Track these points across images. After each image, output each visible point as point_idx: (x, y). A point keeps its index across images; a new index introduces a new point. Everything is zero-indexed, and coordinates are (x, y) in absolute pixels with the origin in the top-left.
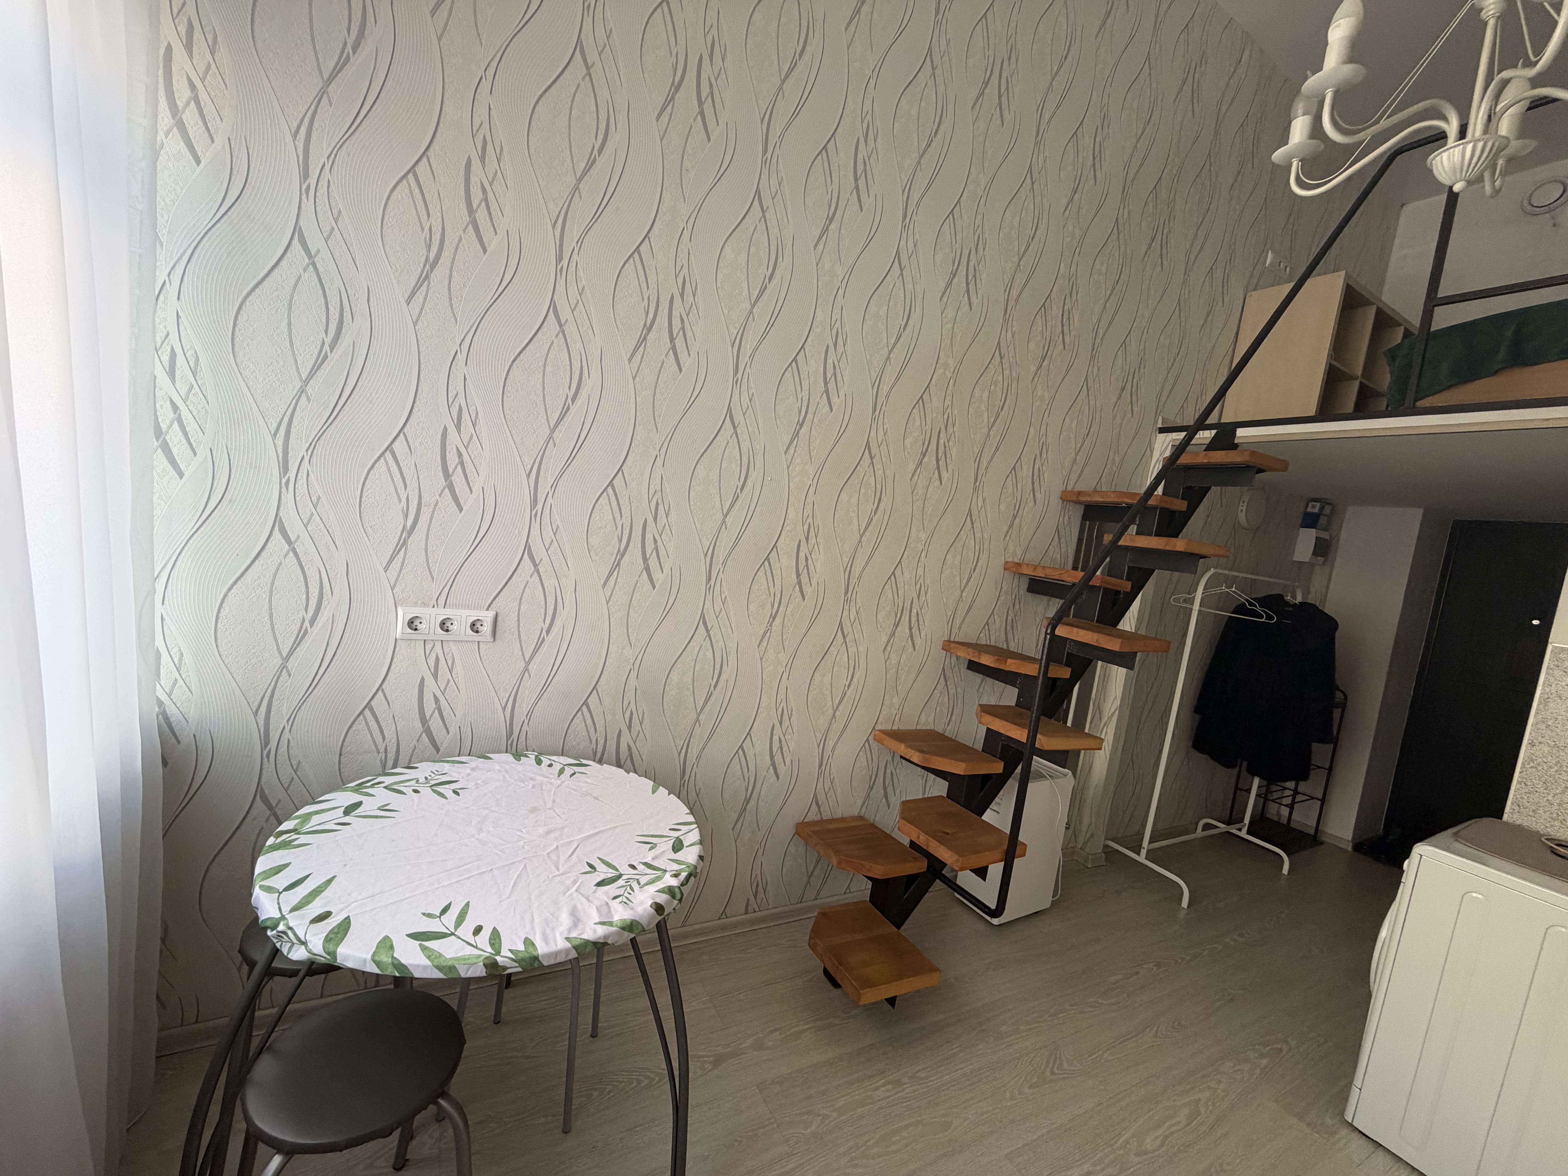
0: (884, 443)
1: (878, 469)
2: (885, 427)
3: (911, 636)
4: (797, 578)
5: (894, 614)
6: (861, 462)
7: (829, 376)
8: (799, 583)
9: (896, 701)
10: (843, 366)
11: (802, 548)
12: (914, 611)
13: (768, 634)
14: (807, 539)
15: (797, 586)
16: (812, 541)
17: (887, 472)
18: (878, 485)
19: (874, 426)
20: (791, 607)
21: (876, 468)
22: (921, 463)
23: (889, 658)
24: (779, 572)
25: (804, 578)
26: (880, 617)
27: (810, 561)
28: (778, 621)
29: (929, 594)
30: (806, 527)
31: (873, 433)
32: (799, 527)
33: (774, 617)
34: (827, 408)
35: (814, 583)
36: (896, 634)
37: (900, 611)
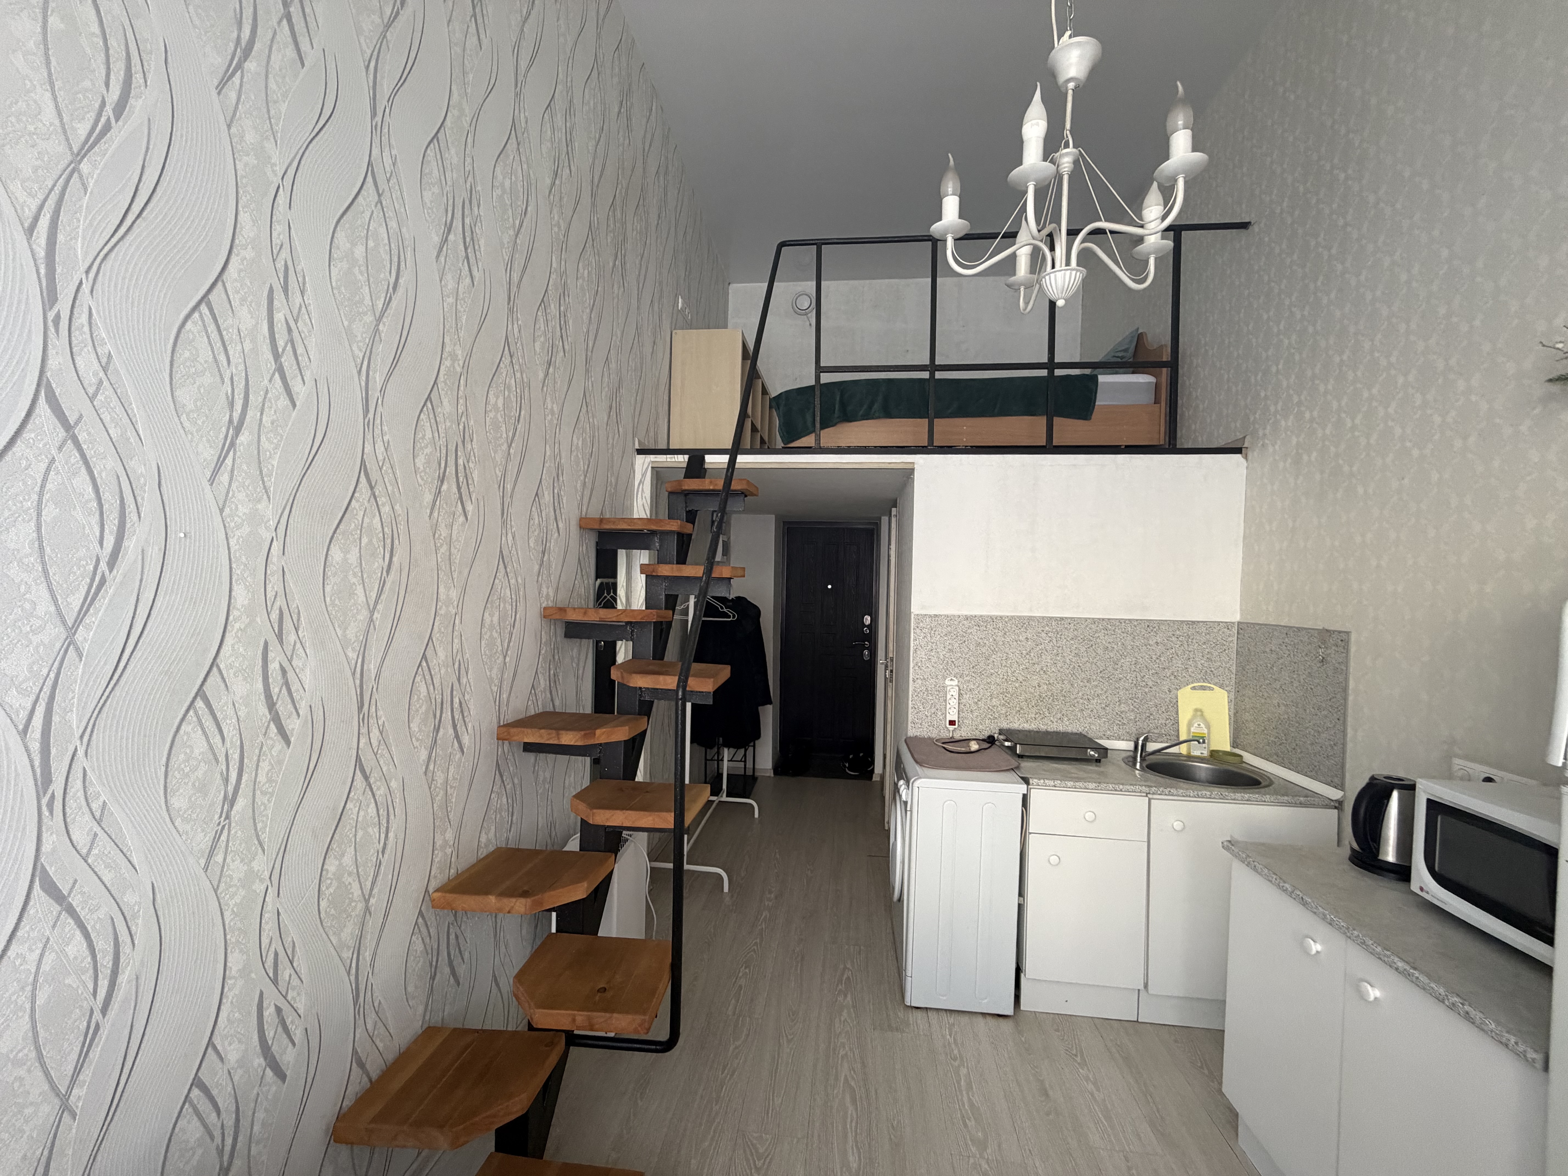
0: (387, 465)
1: (384, 505)
2: (385, 439)
3: (457, 736)
4: (270, 711)
5: (431, 715)
6: (356, 495)
7: (281, 343)
8: (276, 719)
9: (450, 835)
10: (306, 331)
11: (271, 655)
12: (456, 700)
13: (224, 837)
14: (280, 636)
15: (272, 726)
16: (291, 637)
17: (397, 507)
18: (386, 529)
19: (369, 436)
20: (265, 766)
21: (380, 503)
22: (440, 492)
23: (433, 780)
24: (230, 711)
25: (283, 707)
26: (414, 727)
27: (291, 675)
28: (241, 803)
29: (470, 671)
30: (275, 616)
31: (368, 448)
32: (261, 619)
33: (231, 801)
34: (284, 401)
35: (303, 710)
36: (439, 742)
37: (439, 707)
